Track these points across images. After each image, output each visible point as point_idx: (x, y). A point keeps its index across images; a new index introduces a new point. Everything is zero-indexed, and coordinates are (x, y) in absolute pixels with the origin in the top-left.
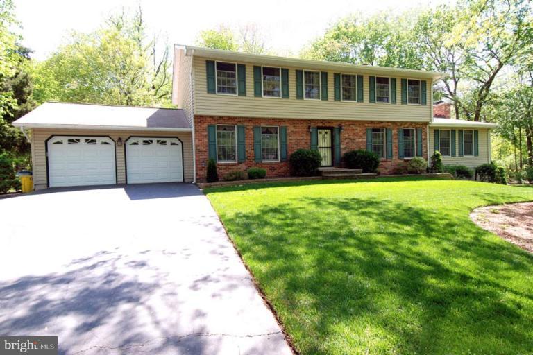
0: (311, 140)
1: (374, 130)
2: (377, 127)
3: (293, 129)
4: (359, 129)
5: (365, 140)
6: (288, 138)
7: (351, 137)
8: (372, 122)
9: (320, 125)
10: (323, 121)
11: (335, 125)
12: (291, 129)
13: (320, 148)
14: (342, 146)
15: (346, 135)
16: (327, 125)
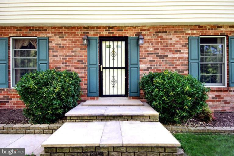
0: (89, 56)
1: (203, 40)
2: (211, 34)
3: (60, 41)
4: (175, 39)
5: (186, 56)
6: (51, 54)
7: (160, 51)
8: (199, 27)
9: (105, 34)
10: (109, 28)
11: (130, 34)
12: (56, 40)
13: (106, 68)
14: (142, 66)
15: (151, 49)
16: (117, 34)
